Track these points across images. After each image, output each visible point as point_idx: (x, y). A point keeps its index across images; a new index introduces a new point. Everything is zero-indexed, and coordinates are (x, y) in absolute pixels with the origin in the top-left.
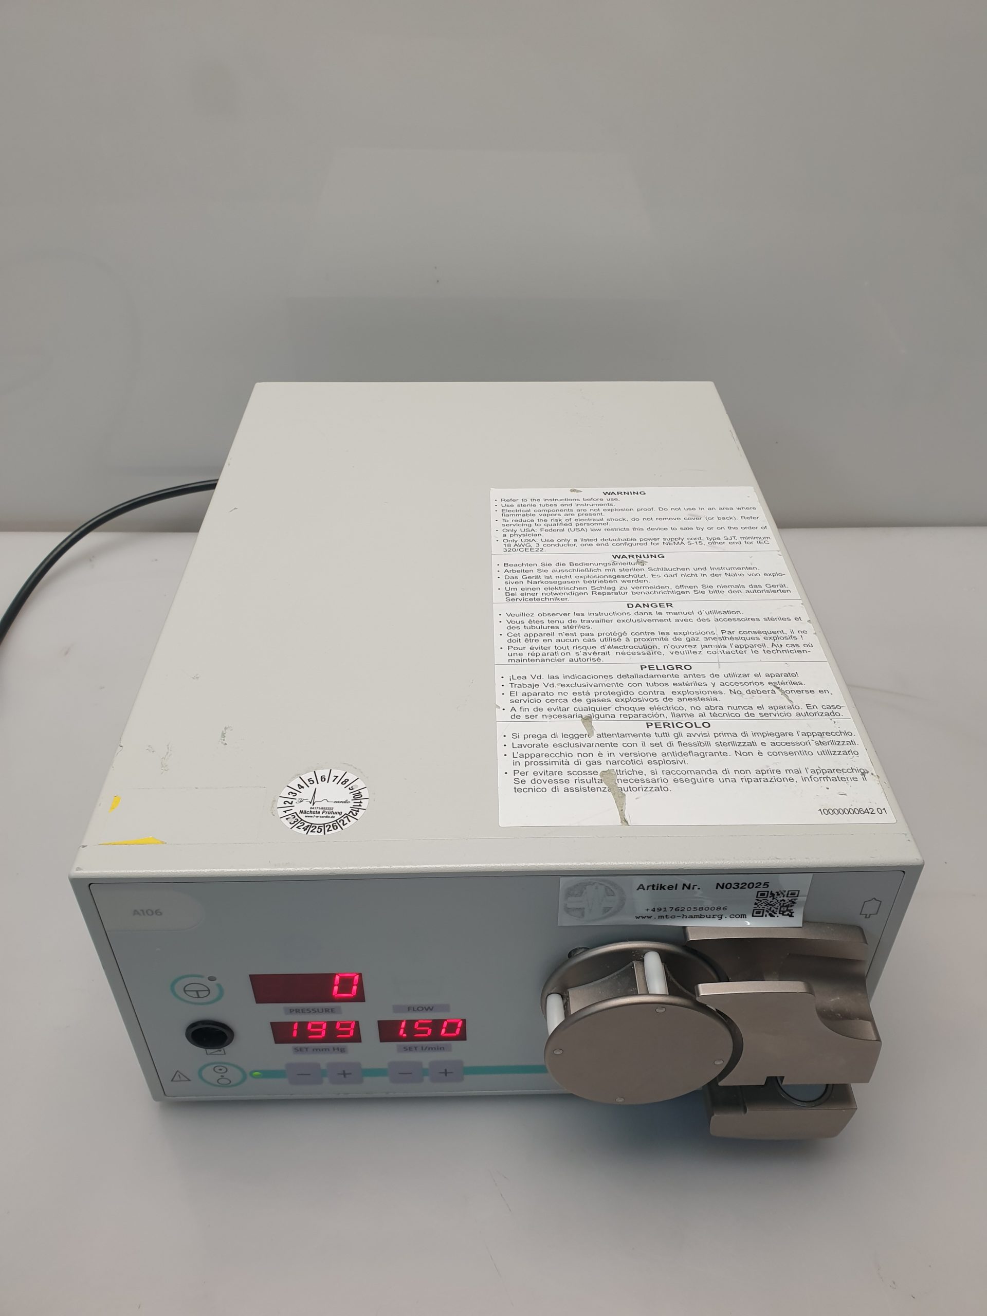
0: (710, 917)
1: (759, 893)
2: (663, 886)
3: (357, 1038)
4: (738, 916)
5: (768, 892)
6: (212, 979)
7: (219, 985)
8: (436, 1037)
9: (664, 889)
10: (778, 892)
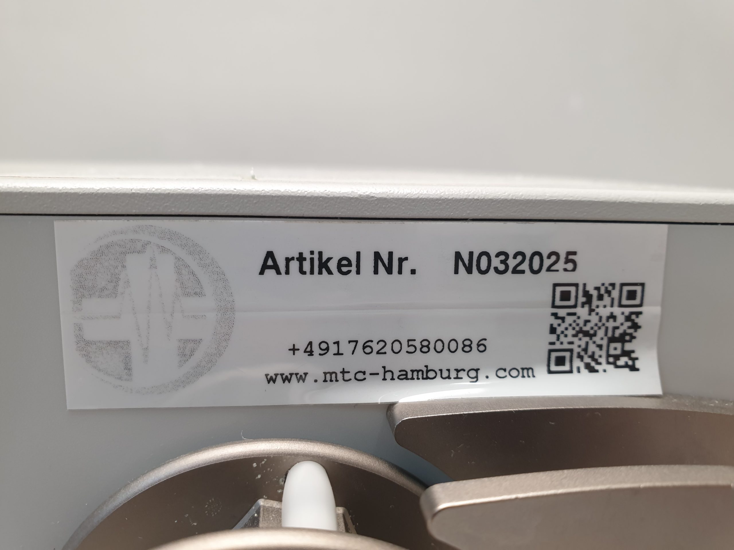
0: (449, 377)
2: (324, 259)
4: (514, 373)
5: (576, 285)
9: (330, 272)
10: (598, 289)
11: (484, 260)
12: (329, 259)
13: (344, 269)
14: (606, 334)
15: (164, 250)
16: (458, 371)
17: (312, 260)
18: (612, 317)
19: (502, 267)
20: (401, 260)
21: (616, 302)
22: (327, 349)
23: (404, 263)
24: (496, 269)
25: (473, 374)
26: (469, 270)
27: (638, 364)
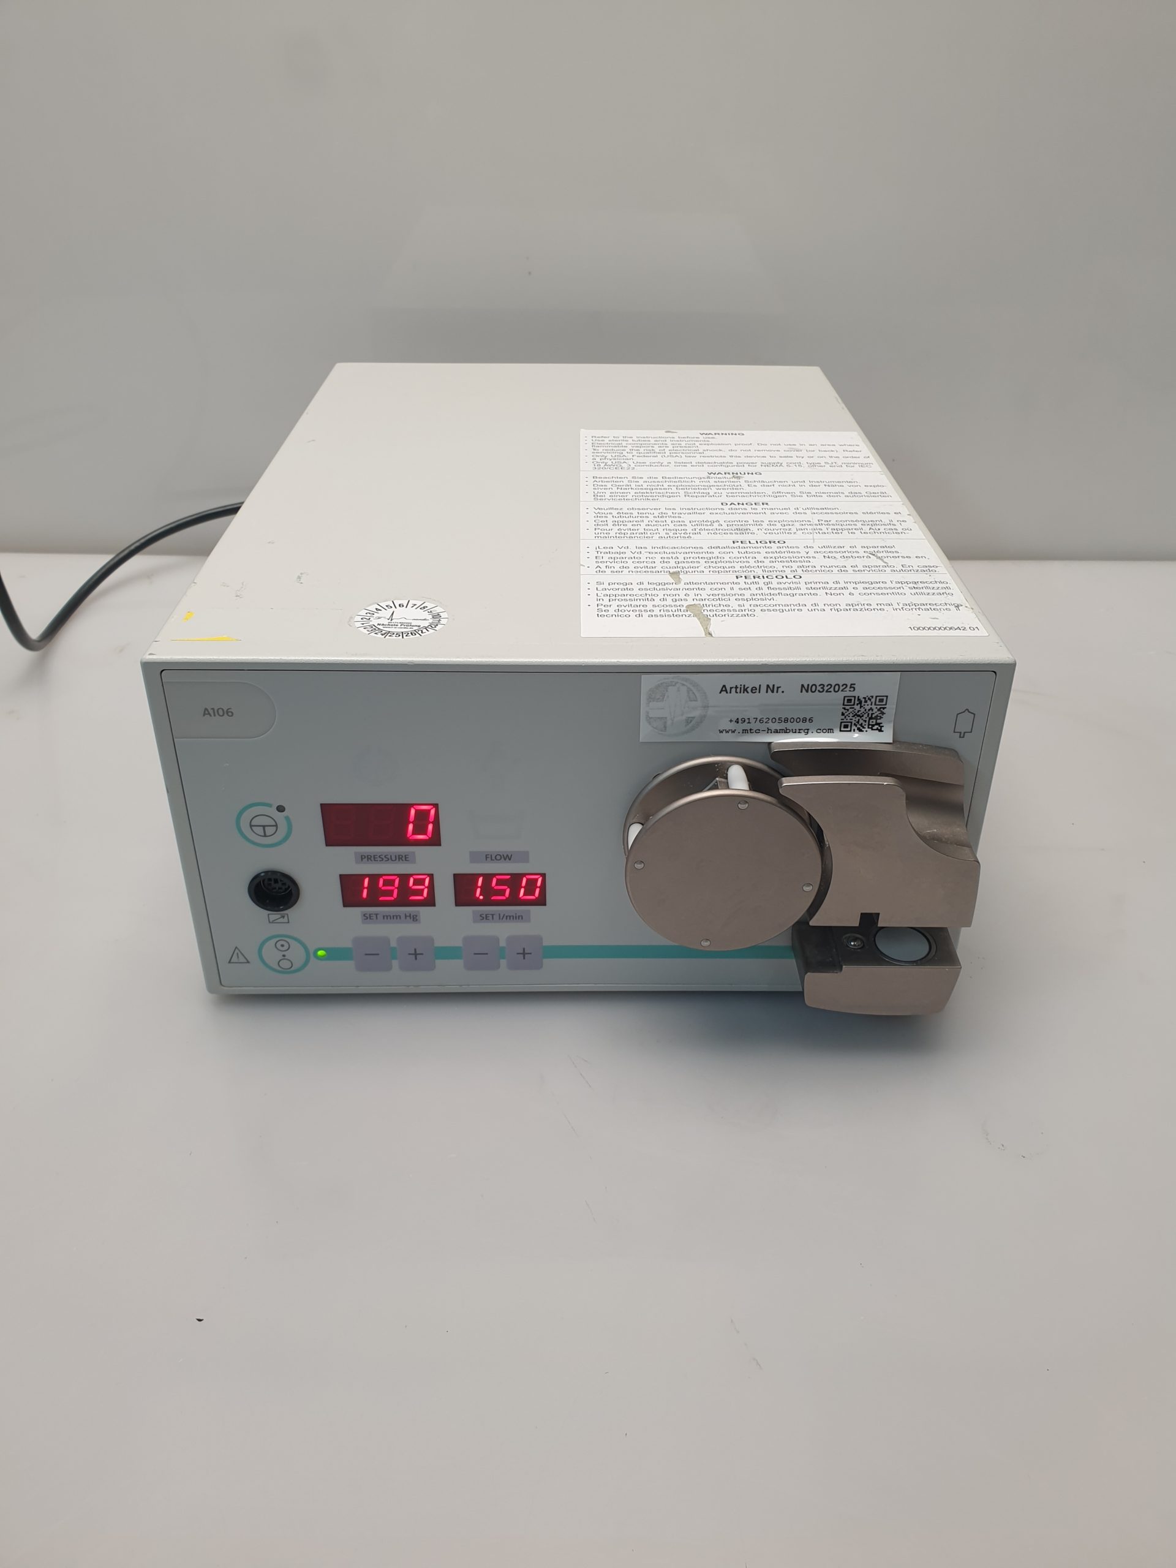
0: (796, 732)
1: (846, 699)
2: (746, 687)
3: (430, 902)
4: (825, 731)
5: (855, 697)
6: (281, 809)
7: (287, 818)
8: (514, 901)
9: (748, 692)
10: (865, 698)
11: (814, 688)
12: (748, 687)
13: (754, 691)
14: (868, 716)
15: (683, 685)
16: (800, 730)
17: (741, 688)
18: (871, 709)
19: (821, 690)
20: (778, 688)
21: (873, 704)
22: (744, 721)
23: (779, 689)
24: (819, 691)
25: (806, 731)
26: (807, 691)
27: (883, 729)
